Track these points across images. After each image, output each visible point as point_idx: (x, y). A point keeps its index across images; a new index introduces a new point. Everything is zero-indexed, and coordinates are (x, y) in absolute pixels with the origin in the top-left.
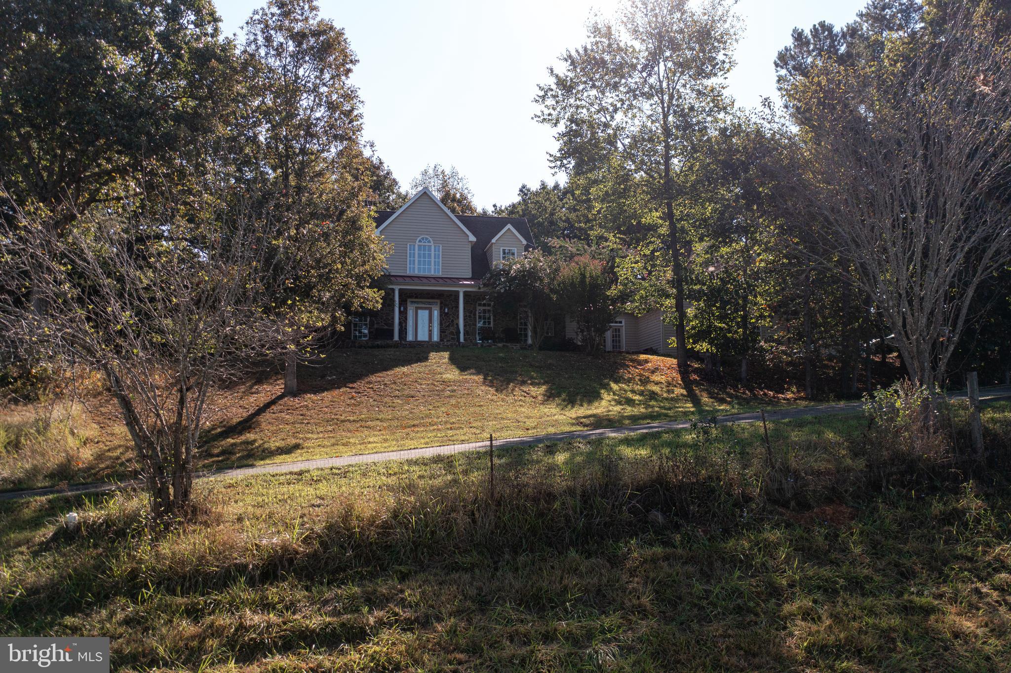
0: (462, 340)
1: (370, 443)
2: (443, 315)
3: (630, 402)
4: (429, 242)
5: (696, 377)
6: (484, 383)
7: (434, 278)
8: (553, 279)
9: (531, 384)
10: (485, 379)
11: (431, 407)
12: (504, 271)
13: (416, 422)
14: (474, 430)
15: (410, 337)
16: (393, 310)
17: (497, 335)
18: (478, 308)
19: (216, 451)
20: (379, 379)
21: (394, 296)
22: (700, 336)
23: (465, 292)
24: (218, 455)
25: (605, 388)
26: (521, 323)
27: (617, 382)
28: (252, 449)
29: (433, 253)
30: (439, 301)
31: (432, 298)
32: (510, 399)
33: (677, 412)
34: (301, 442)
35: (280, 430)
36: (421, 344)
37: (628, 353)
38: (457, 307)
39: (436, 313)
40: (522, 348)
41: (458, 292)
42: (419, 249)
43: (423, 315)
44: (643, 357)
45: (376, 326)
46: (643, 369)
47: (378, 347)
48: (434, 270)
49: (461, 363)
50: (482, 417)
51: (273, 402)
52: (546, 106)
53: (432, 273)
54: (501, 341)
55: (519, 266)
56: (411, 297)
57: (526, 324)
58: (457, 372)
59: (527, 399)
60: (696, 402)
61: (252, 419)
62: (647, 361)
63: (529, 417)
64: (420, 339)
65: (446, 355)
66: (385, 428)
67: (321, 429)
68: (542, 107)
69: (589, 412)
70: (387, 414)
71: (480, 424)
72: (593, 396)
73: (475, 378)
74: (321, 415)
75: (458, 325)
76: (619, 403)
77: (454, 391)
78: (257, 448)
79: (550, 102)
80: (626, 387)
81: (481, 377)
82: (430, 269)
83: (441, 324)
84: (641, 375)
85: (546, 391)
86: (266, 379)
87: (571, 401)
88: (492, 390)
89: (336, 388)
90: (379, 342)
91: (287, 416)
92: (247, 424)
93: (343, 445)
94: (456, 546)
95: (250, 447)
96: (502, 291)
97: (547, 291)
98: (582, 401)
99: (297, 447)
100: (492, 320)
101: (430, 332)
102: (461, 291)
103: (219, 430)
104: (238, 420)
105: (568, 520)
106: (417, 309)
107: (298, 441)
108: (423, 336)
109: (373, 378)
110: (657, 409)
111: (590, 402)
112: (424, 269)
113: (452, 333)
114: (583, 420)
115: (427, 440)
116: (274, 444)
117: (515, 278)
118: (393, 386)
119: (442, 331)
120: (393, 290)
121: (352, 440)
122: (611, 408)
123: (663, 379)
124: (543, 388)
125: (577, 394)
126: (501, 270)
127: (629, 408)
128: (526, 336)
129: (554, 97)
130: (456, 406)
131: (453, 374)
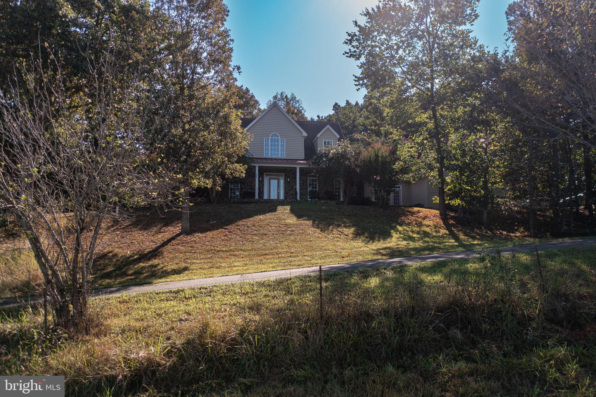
0: (298, 198)
1: (235, 266)
2: (286, 182)
3: (411, 239)
4: (278, 136)
5: (453, 222)
6: (313, 226)
7: (281, 159)
8: (357, 159)
9: (344, 227)
10: (313, 223)
11: (277, 242)
12: (325, 154)
13: (267, 252)
14: (307, 258)
15: (266, 197)
16: (255, 180)
17: (320, 196)
18: (309, 178)
19: (130, 272)
20: (244, 223)
21: (255, 170)
22: (455, 195)
23: (300, 168)
24: (131, 275)
25: (394, 229)
26: (336, 189)
27: (401, 225)
28: (155, 271)
29: (280, 143)
30: (284, 174)
31: (280, 172)
32: (330, 236)
33: (445, 245)
34: (189, 265)
35: (176, 257)
36: (272, 201)
37: (405, 206)
38: (295, 178)
39: (282, 182)
40: (337, 204)
41: (296, 168)
42: (271, 142)
43: (274, 183)
44: (416, 209)
45: (244, 190)
46: (417, 217)
47: (245, 203)
48: (280, 155)
49: (298, 213)
50: (311, 249)
51: (173, 238)
52: (353, 46)
53: (280, 156)
54: (323, 199)
55: (335, 150)
56: (266, 171)
57: (339, 188)
58: (295, 219)
59: (342, 236)
60: (457, 239)
61: (158, 250)
62: (419, 212)
63: (343, 249)
64: (272, 198)
65: (288, 207)
66: (246, 256)
67: (203, 257)
68: (350, 47)
69: (384, 246)
70: (248, 246)
71: (310, 253)
72: (386, 235)
73: (307, 222)
74: (205, 247)
75: (296, 189)
76: (405, 239)
77: (293, 231)
78: (159, 270)
79: (355, 43)
80: (407, 229)
81: (311, 222)
82: (278, 154)
83: (285, 188)
84: (416, 221)
85: (354, 231)
86: (171, 223)
87: (372, 238)
88: (318, 231)
89: (216, 229)
90: (246, 200)
91: (182, 248)
92: (155, 253)
93: (217, 268)
94: (292, 360)
95: (154, 269)
96: (324, 167)
97: (353, 166)
98: (379, 238)
99: (186, 269)
100: (317, 186)
101: (278, 193)
102: (298, 167)
103: (136, 257)
104: (149, 250)
105: (384, 337)
106: (270, 179)
107: (186, 265)
108: (274, 196)
109: (240, 223)
110: (431, 243)
111: (385, 239)
112: (275, 154)
113: (292, 194)
114: (382, 251)
115: (274, 265)
116: (171, 267)
117: (332, 158)
118: (253, 228)
119: (286, 193)
120: (255, 167)
121: (223, 265)
122: (399, 243)
123: (431, 223)
124: (352, 230)
125: (376, 233)
126: (323, 154)
127: (411, 243)
128: (339, 196)
129: (358, 40)
130: (295, 241)
131: (292, 220)
